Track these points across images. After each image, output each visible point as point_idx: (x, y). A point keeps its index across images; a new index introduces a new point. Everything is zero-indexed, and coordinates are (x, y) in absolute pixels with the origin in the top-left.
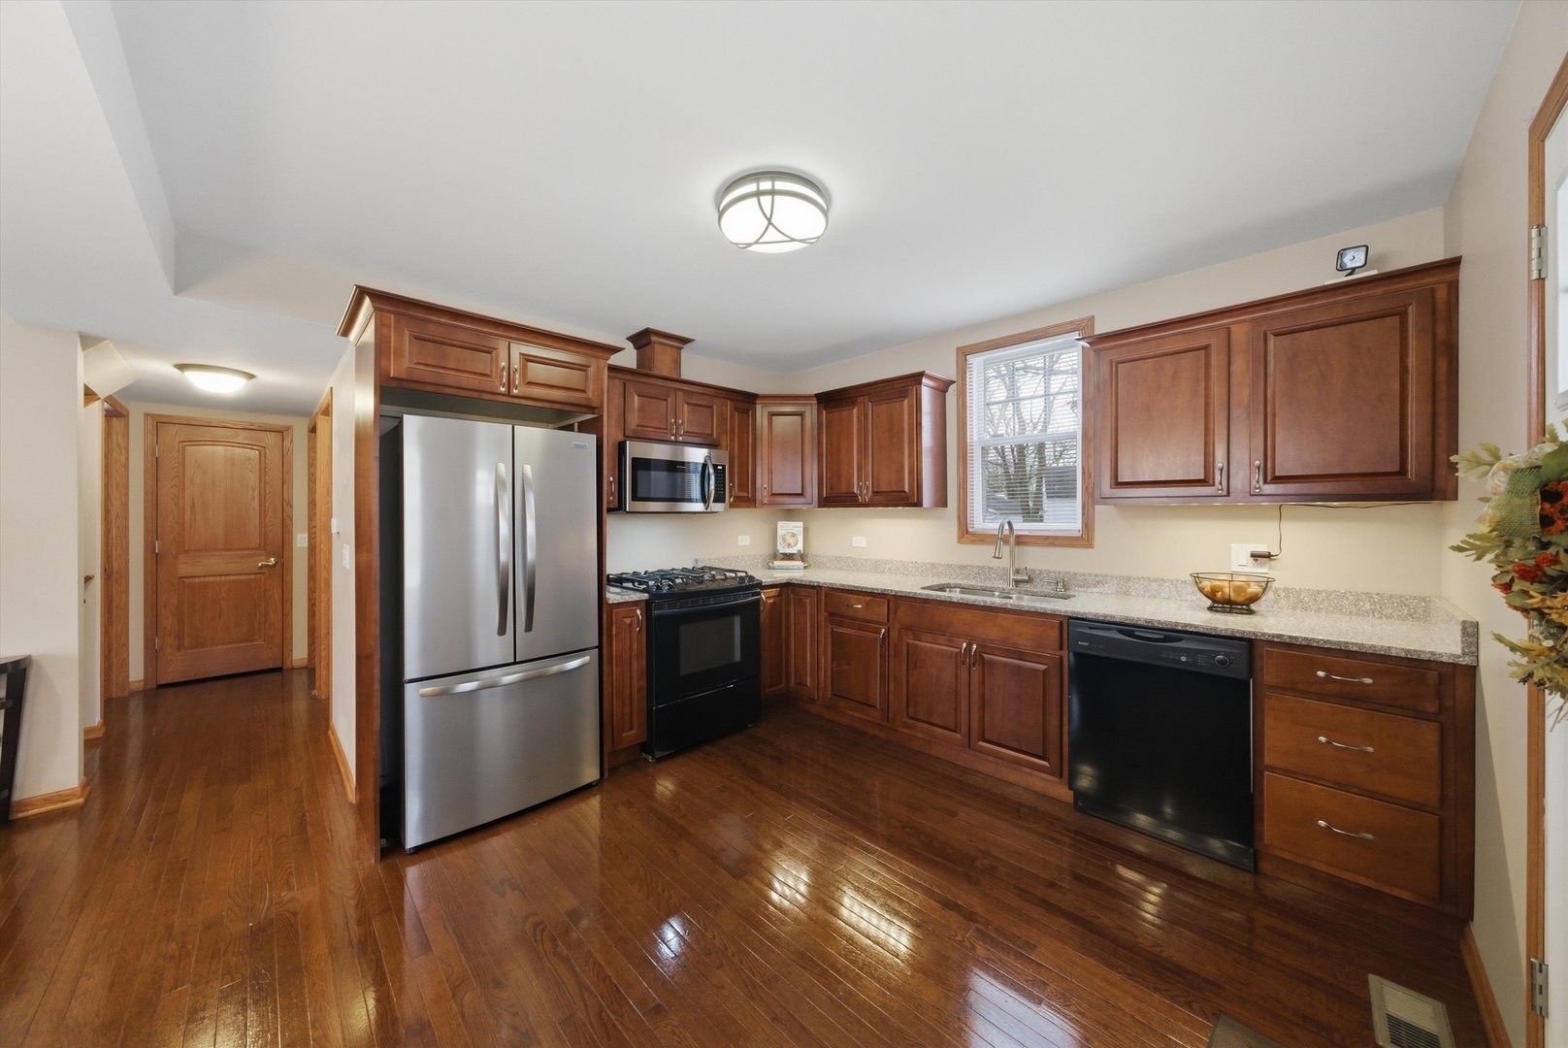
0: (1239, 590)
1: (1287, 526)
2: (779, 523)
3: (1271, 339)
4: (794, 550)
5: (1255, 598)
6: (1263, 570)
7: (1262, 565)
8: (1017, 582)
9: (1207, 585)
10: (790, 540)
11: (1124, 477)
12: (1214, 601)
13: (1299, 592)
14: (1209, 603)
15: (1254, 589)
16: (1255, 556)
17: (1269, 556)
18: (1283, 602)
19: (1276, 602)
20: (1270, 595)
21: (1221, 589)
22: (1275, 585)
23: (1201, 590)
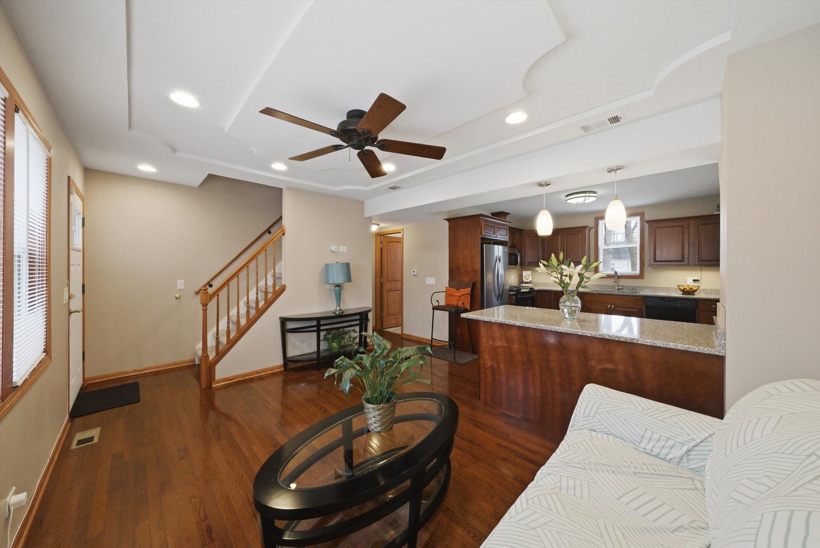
0: (691, 289)
1: (702, 272)
2: (523, 272)
3: (700, 226)
4: (529, 281)
5: (695, 291)
6: (696, 284)
7: (696, 283)
8: (618, 289)
9: (682, 288)
10: (528, 277)
11: (658, 259)
12: (684, 292)
13: (706, 290)
14: (682, 293)
15: (694, 288)
16: (694, 280)
17: (698, 280)
18: (702, 292)
19: (700, 292)
20: (698, 291)
21: (686, 289)
22: (701, 288)
23: (680, 289)
